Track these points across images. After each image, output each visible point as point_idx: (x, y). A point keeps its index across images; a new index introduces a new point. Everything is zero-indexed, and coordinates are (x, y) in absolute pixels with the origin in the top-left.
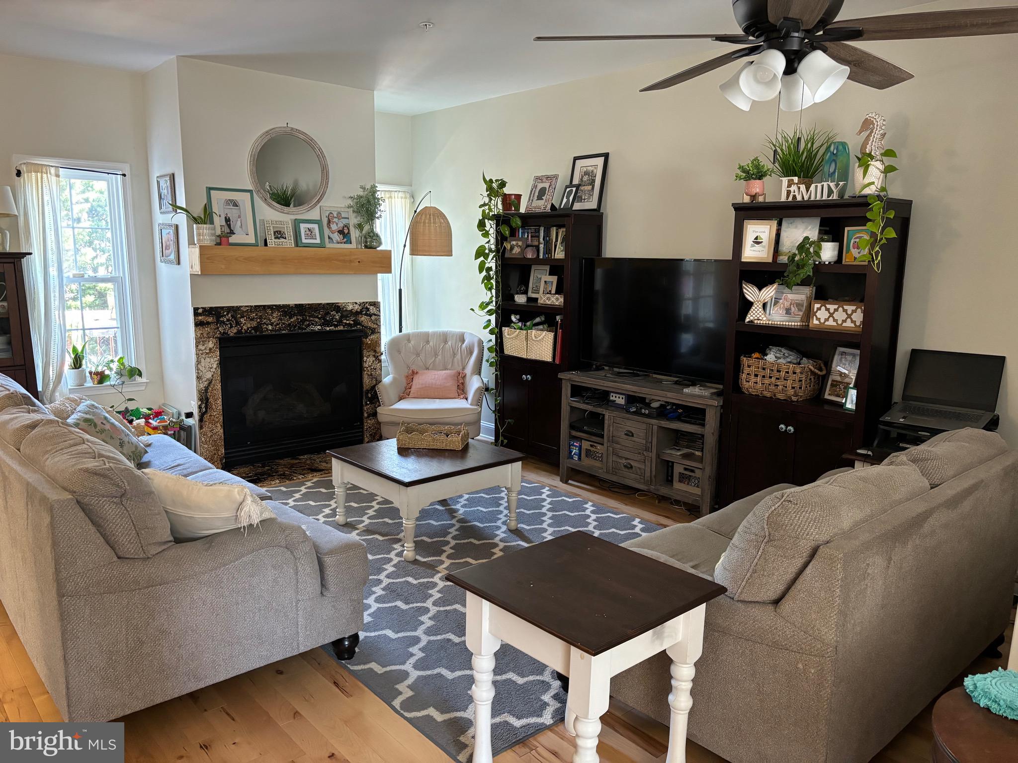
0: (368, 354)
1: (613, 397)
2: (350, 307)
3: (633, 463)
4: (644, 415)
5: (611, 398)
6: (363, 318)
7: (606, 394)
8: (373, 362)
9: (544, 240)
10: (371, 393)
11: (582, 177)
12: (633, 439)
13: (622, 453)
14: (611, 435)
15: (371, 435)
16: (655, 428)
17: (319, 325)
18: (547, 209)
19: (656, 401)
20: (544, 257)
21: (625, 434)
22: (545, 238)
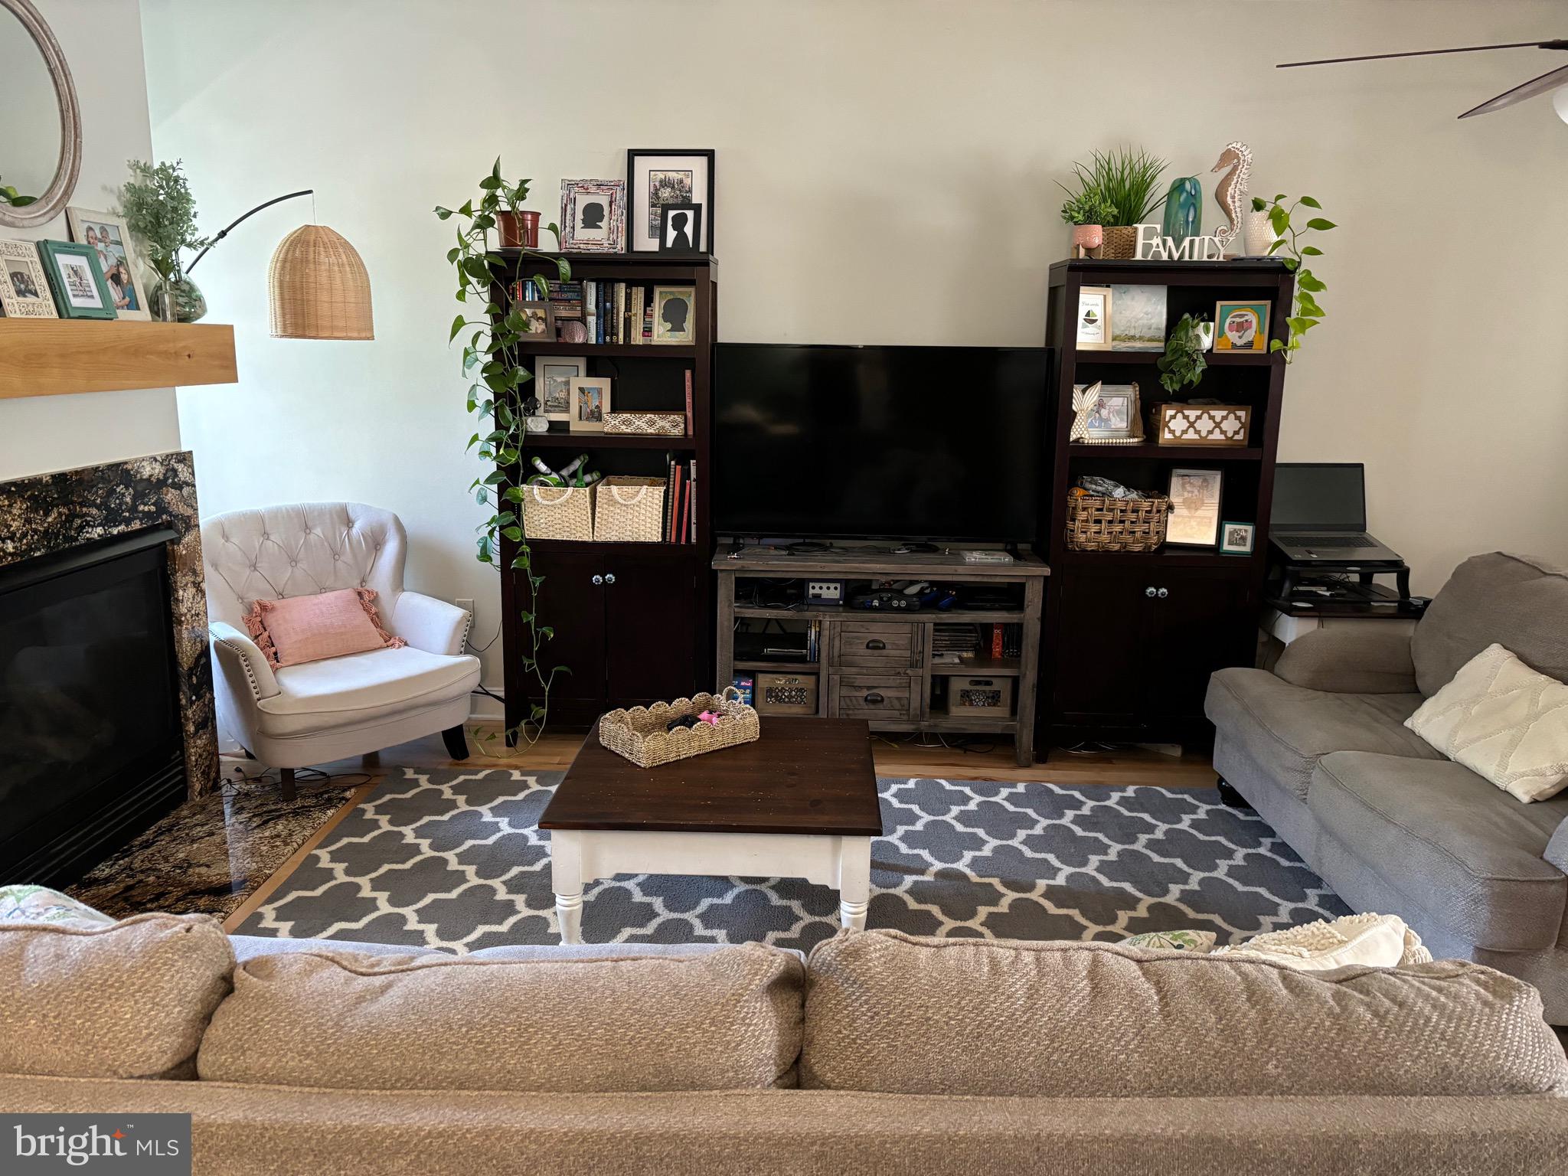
0: (184, 582)
1: (814, 589)
2: (146, 472)
3: (882, 692)
4: (899, 610)
5: (811, 591)
6: (170, 495)
7: (801, 584)
8: (194, 598)
9: (597, 306)
10: (195, 675)
11: (657, 190)
12: (884, 652)
13: (860, 681)
14: (836, 654)
15: (203, 773)
16: (930, 627)
17: (99, 525)
18: (619, 247)
19: (912, 583)
20: (601, 340)
21: (868, 647)
22: (601, 305)
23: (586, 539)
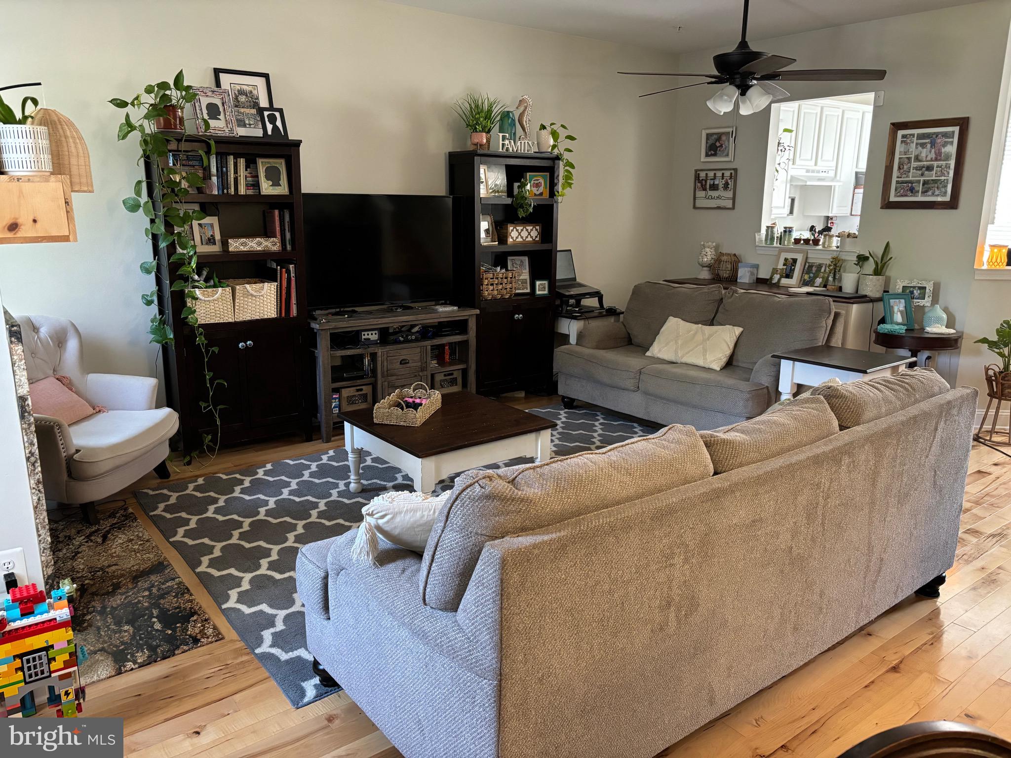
1: (365, 336)
4: (411, 341)
5: (363, 337)
7: (358, 333)
9: (217, 170)
11: (236, 96)
12: (408, 365)
13: (397, 383)
14: (385, 370)
16: (429, 348)
18: (235, 132)
19: (415, 326)
20: (220, 192)
21: (401, 363)
22: (220, 170)
23: (230, 320)
